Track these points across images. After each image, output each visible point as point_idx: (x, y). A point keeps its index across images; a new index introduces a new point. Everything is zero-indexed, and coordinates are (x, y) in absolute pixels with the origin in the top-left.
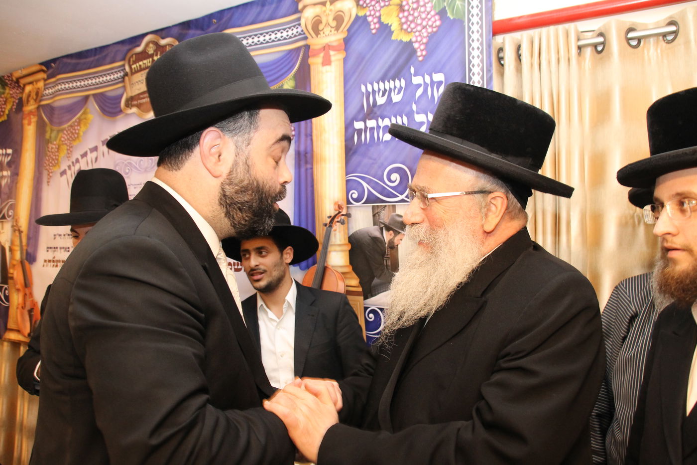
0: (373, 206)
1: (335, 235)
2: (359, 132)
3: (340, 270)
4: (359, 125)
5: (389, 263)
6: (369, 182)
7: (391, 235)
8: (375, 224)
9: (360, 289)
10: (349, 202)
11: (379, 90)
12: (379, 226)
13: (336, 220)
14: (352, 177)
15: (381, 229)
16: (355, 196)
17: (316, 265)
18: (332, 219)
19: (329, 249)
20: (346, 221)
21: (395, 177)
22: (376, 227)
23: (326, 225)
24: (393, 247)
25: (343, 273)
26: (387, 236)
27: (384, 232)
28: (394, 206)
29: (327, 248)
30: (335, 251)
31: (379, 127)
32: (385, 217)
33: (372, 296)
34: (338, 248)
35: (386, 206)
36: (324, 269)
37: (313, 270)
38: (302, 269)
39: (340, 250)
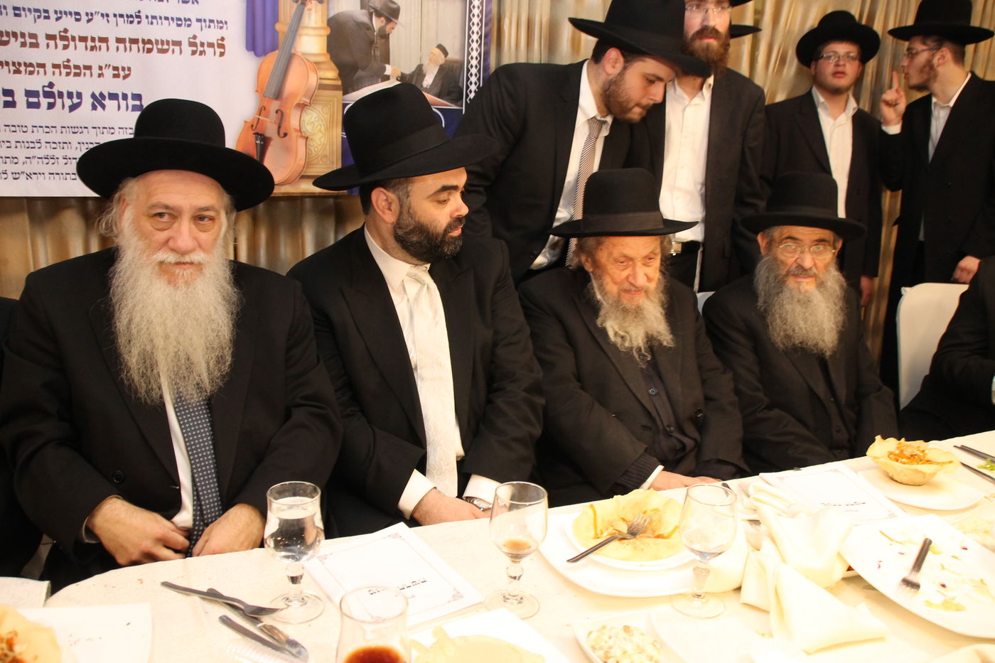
1: (310, 15)
3: (313, 59)
5: (378, 53)
7: (382, 22)
8: (362, 7)
12: (369, 10)
15: (371, 15)
17: (277, 52)
19: (301, 31)
22: (364, 11)
23: (296, 1)
24: (385, 36)
25: (316, 63)
26: (377, 23)
27: (374, 18)
29: (297, 31)
30: (307, 35)
33: (354, 91)
34: (312, 32)
36: (290, 57)
37: (273, 57)
38: (257, 55)
39: (317, 35)
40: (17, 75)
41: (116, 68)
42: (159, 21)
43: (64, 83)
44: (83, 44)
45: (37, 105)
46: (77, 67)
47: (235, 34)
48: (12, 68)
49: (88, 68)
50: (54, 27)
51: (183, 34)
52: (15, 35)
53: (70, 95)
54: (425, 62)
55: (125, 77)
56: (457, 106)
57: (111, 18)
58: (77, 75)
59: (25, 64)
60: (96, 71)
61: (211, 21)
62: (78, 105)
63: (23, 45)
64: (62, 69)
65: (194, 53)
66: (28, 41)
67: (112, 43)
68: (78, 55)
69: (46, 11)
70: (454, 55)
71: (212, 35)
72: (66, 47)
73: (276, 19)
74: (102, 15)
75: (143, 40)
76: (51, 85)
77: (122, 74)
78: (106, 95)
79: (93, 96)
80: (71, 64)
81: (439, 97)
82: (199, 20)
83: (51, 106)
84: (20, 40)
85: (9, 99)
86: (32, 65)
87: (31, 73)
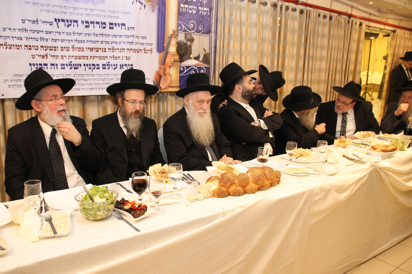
0: (185, 33)
1: (172, 41)
2: (182, 8)
3: (173, 53)
4: (182, 5)
5: (189, 51)
6: (184, 25)
8: (185, 39)
9: (179, 60)
10: (178, 31)
13: (173, 36)
14: (179, 22)
15: (187, 41)
16: (180, 29)
17: (164, 52)
18: (172, 36)
19: (170, 46)
20: (176, 37)
21: (192, 25)
23: (169, 37)
24: (190, 46)
25: (174, 55)
26: (189, 43)
28: (191, 34)
29: (169, 46)
30: (172, 47)
31: (188, 8)
32: (189, 37)
33: (182, 62)
34: (173, 46)
35: (189, 34)
36: (167, 53)
37: (163, 53)
38: (159, 53)
39: (174, 47)
40: (100, 60)
41: (127, 57)
42: (137, 44)
43: (112, 62)
44: (118, 50)
45: (105, 68)
46: (116, 57)
47: (154, 47)
48: (99, 58)
49: (119, 57)
50: (110, 46)
51: (142, 47)
52: (101, 49)
53: (114, 65)
54: (200, 54)
55: (129, 59)
56: (208, 65)
57: (126, 43)
58: (116, 59)
59: (103, 57)
60: (121, 58)
61: (149, 44)
62: (116, 68)
63: (103, 51)
64: (112, 58)
65: (145, 53)
66: (104, 50)
67: (126, 50)
68: (117, 54)
69: (109, 42)
70: (207, 51)
71: (148, 48)
72: (113, 52)
73: (164, 43)
74: (123, 42)
75: (134, 49)
76: (109, 62)
77: (128, 59)
78: (124, 65)
79: (120, 65)
80: (115, 56)
81: (204, 63)
82: (146, 44)
83: (109, 68)
84: (102, 50)
85: (98, 67)
86: (104, 57)
87: (104, 59)
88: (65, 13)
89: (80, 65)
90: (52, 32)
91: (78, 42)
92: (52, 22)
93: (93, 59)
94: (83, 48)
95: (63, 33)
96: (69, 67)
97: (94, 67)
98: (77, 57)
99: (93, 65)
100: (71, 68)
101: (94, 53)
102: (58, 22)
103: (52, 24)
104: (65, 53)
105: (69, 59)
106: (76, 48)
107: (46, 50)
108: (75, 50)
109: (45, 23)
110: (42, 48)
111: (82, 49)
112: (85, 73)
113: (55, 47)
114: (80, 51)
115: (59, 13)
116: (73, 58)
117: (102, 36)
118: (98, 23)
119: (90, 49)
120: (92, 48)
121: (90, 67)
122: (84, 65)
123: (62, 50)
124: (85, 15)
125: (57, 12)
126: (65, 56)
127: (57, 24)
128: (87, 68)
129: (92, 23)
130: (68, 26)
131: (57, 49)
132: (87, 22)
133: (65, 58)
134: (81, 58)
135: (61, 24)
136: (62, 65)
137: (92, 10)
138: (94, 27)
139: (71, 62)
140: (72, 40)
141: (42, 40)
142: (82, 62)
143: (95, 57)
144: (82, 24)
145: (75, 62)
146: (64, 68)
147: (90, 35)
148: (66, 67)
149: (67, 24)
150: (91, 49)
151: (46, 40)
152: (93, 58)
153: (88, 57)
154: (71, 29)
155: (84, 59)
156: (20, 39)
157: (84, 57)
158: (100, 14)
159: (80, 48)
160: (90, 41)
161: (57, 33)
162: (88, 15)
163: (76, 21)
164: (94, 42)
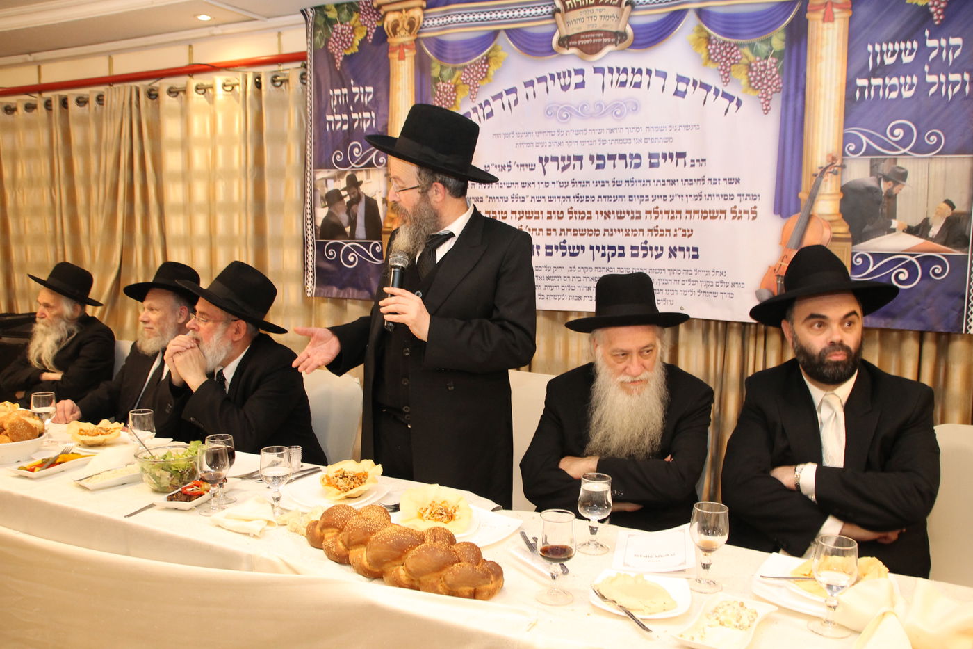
0: (872, 159)
1: (826, 185)
2: (862, 89)
3: (828, 218)
4: (862, 82)
5: (885, 211)
6: (870, 136)
7: (890, 185)
8: (872, 174)
9: (849, 236)
10: (844, 154)
11: (888, 51)
12: (877, 177)
13: (828, 170)
14: (852, 131)
15: (879, 180)
16: (852, 148)
17: (799, 214)
18: (824, 170)
19: (818, 198)
20: (840, 172)
21: (899, 132)
22: (873, 178)
23: (815, 175)
24: (891, 197)
25: (831, 221)
26: (884, 187)
27: (882, 183)
28: (895, 160)
29: (815, 197)
30: (824, 200)
31: (884, 86)
32: (885, 168)
33: (862, 241)
34: (828, 197)
35: (886, 159)
36: (810, 217)
37: (795, 220)
38: (782, 217)
39: (831, 200)
40: (627, 237)
41: (684, 230)
42: (713, 198)
43: (654, 241)
44: (667, 215)
45: (637, 255)
46: (662, 230)
47: (766, 203)
48: (625, 233)
49: (668, 230)
50: (650, 206)
51: (727, 205)
52: (628, 212)
53: (656, 249)
54: (932, 216)
55: (689, 236)
56: (963, 252)
57: (685, 198)
58: (661, 235)
59: (632, 230)
60: (673, 232)
61: (748, 195)
62: (661, 255)
63: (632, 218)
64: (653, 232)
65: (734, 218)
66: (635, 215)
67: (684, 214)
68: (664, 222)
69: (647, 196)
70: (961, 207)
71: (748, 205)
72: (656, 218)
73: (798, 190)
74: (679, 196)
75: (702, 211)
76: (646, 242)
77: (687, 234)
78: (678, 248)
79: (670, 249)
80: (659, 229)
81: (945, 244)
82: (739, 195)
83: (645, 255)
84: (631, 215)
85: (622, 252)
86: (636, 230)
87: (635, 235)
88: (560, 144)
89: (583, 248)
90: (533, 183)
91: (580, 200)
92: (535, 165)
93: (612, 235)
94: (589, 212)
95: (553, 183)
96: (560, 251)
97: (614, 251)
98: (576, 232)
99: (611, 248)
100: (564, 254)
101: (613, 223)
102: (544, 163)
103: (533, 167)
104: (555, 223)
105: (561, 234)
106: (576, 212)
107: (520, 218)
108: (574, 217)
109: (522, 168)
110: (514, 216)
111: (587, 215)
112: (593, 264)
113: (537, 212)
114: (583, 218)
115: (548, 144)
116: (569, 233)
117: (630, 184)
118: (623, 157)
119: (604, 214)
120: (609, 212)
121: (603, 252)
122: (592, 248)
123: (549, 218)
124: (598, 142)
125: (543, 144)
126: (554, 230)
127: (543, 167)
128: (598, 255)
129: (612, 157)
130: (564, 169)
131: (540, 215)
132: (600, 157)
133: (553, 233)
134: (584, 232)
135: (551, 166)
136: (548, 247)
137: (612, 130)
138: (614, 166)
139: (565, 242)
140: (569, 197)
141: (515, 200)
142: (586, 241)
143: (615, 230)
144: (591, 162)
145: (572, 241)
146: (550, 254)
147: (606, 184)
148: (554, 251)
149: (561, 164)
150: (607, 215)
151: (521, 199)
152: (610, 233)
153: (598, 230)
154: (569, 175)
155: (591, 235)
156: (480, 200)
157: (591, 230)
158: (628, 138)
159: (583, 212)
160: (605, 197)
161: (541, 185)
162: (603, 142)
163: (579, 158)
164: (613, 199)
